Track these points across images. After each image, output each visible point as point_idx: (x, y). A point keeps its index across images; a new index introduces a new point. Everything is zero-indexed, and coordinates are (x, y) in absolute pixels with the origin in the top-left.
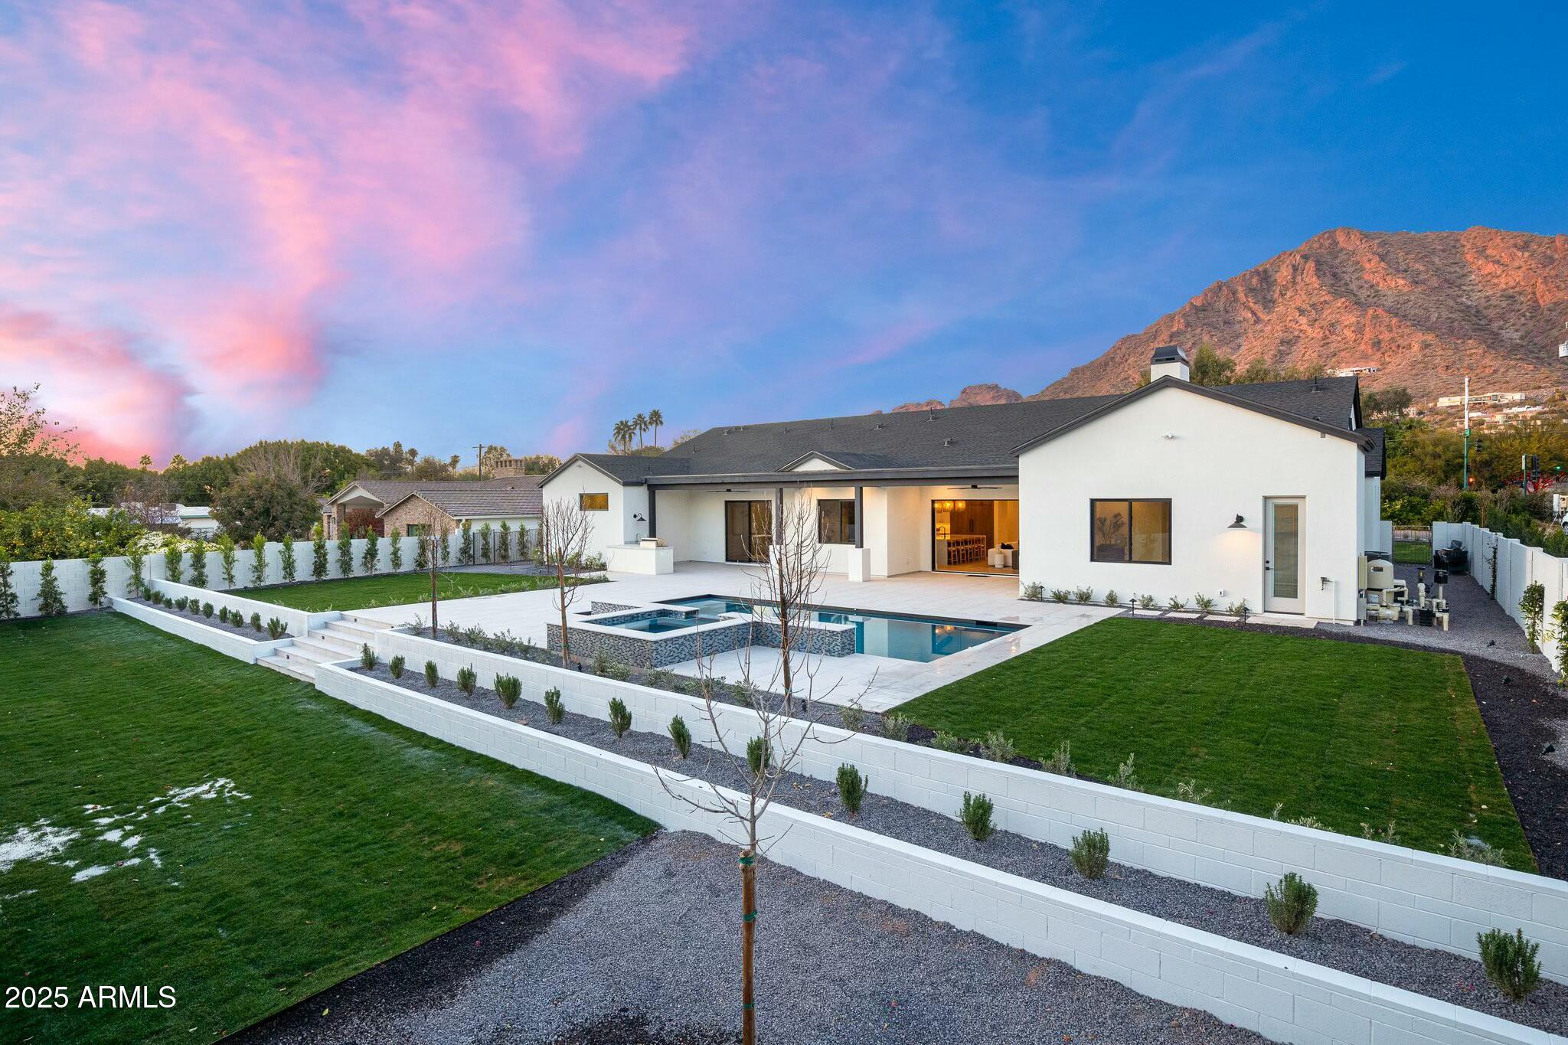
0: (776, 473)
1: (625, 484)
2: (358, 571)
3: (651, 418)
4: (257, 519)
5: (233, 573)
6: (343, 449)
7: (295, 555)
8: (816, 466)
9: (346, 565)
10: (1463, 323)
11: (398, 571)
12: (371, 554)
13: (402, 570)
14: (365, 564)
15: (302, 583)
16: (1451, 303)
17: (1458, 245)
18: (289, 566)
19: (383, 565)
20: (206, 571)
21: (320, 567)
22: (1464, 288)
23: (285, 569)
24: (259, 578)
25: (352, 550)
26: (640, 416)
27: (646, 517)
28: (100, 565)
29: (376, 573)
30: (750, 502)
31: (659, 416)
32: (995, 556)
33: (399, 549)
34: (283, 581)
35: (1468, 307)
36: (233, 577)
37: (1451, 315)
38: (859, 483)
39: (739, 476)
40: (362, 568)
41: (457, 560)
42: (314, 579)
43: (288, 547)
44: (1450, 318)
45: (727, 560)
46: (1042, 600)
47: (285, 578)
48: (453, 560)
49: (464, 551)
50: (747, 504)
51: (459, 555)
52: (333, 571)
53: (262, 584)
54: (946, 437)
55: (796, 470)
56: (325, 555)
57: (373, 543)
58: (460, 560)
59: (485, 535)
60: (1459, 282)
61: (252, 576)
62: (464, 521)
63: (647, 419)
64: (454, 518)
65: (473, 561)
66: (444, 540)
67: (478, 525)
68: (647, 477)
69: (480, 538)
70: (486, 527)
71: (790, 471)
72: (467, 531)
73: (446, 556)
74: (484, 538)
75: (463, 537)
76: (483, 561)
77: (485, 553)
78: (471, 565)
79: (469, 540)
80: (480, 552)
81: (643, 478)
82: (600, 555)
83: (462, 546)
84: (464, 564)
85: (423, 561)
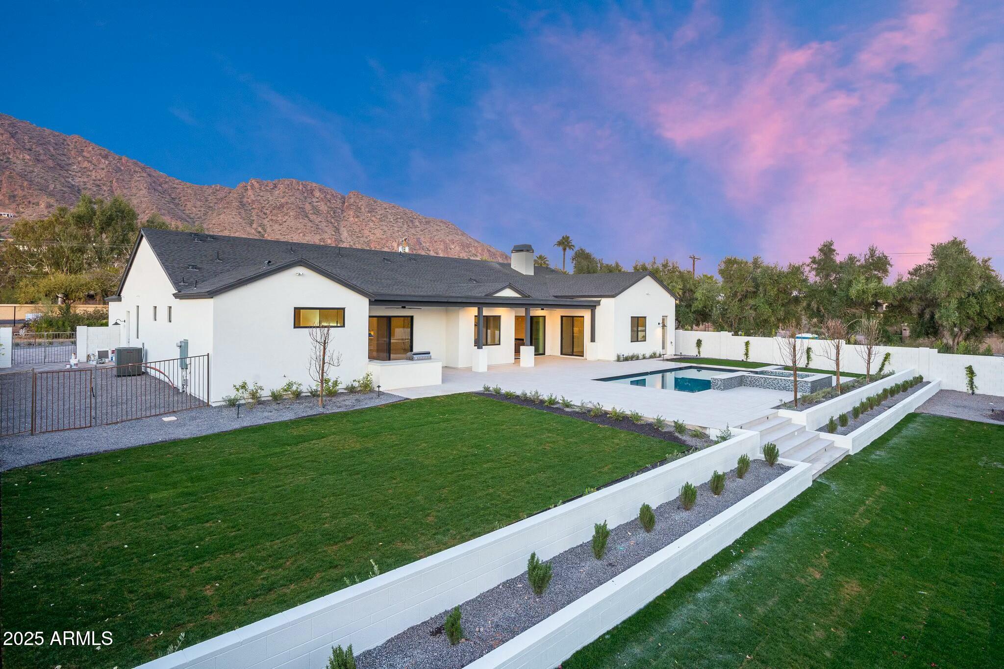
10: (71, 195)
16: (63, 180)
17: (65, 143)
22: (70, 172)
35: (73, 185)
37: (63, 188)
44: (63, 190)
60: (66, 168)
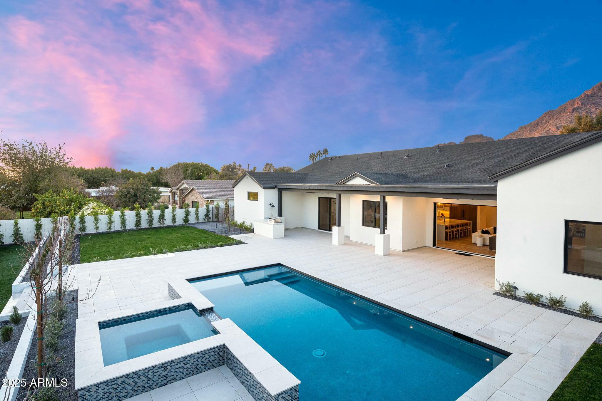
0: (336, 185)
1: (265, 188)
3: (324, 152)
4: (132, 198)
5: (98, 225)
6: (206, 166)
7: (126, 217)
8: (358, 181)
9: (150, 222)
11: (175, 224)
12: (162, 217)
13: (176, 224)
14: (159, 221)
15: (130, 230)
18: (123, 222)
19: (168, 222)
20: (86, 224)
21: (138, 222)
23: (121, 224)
24: (110, 228)
25: (153, 215)
26: (319, 151)
27: (276, 204)
28: (39, 222)
29: (165, 225)
30: (330, 198)
31: (327, 151)
32: (477, 238)
33: (175, 214)
34: (121, 229)
36: (98, 227)
38: (384, 193)
40: (159, 223)
42: (136, 228)
43: (123, 213)
45: (319, 228)
46: (515, 298)
47: (121, 228)
48: (201, 219)
49: (207, 215)
50: (329, 200)
51: (204, 217)
52: (144, 224)
53: (111, 230)
54: (445, 163)
55: (347, 183)
56: (140, 217)
57: (163, 212)
58: (204, 219)
59: (217, 208)
61: (106, 227)
62: (210, 201)
63: (322, 152)
64: (206, 200)
65: (211, 220)
66: (197, 211)
67: (215, 203)
68: (277, 184)
69: (215, 209)
70: (218, 204)
71: (343, 184)
72: (207, 206)
73: (197, 218)
74: (217, 209)
75: (206, 209)
76: (216, 220)
77: (217, 216)
78: (209, 222)
79: (209, 210)
80: (214, 216)
81: (275, 184)
82: (252, 224)
83: (206, 213)
84: (206, 221)
85: (186, 220)
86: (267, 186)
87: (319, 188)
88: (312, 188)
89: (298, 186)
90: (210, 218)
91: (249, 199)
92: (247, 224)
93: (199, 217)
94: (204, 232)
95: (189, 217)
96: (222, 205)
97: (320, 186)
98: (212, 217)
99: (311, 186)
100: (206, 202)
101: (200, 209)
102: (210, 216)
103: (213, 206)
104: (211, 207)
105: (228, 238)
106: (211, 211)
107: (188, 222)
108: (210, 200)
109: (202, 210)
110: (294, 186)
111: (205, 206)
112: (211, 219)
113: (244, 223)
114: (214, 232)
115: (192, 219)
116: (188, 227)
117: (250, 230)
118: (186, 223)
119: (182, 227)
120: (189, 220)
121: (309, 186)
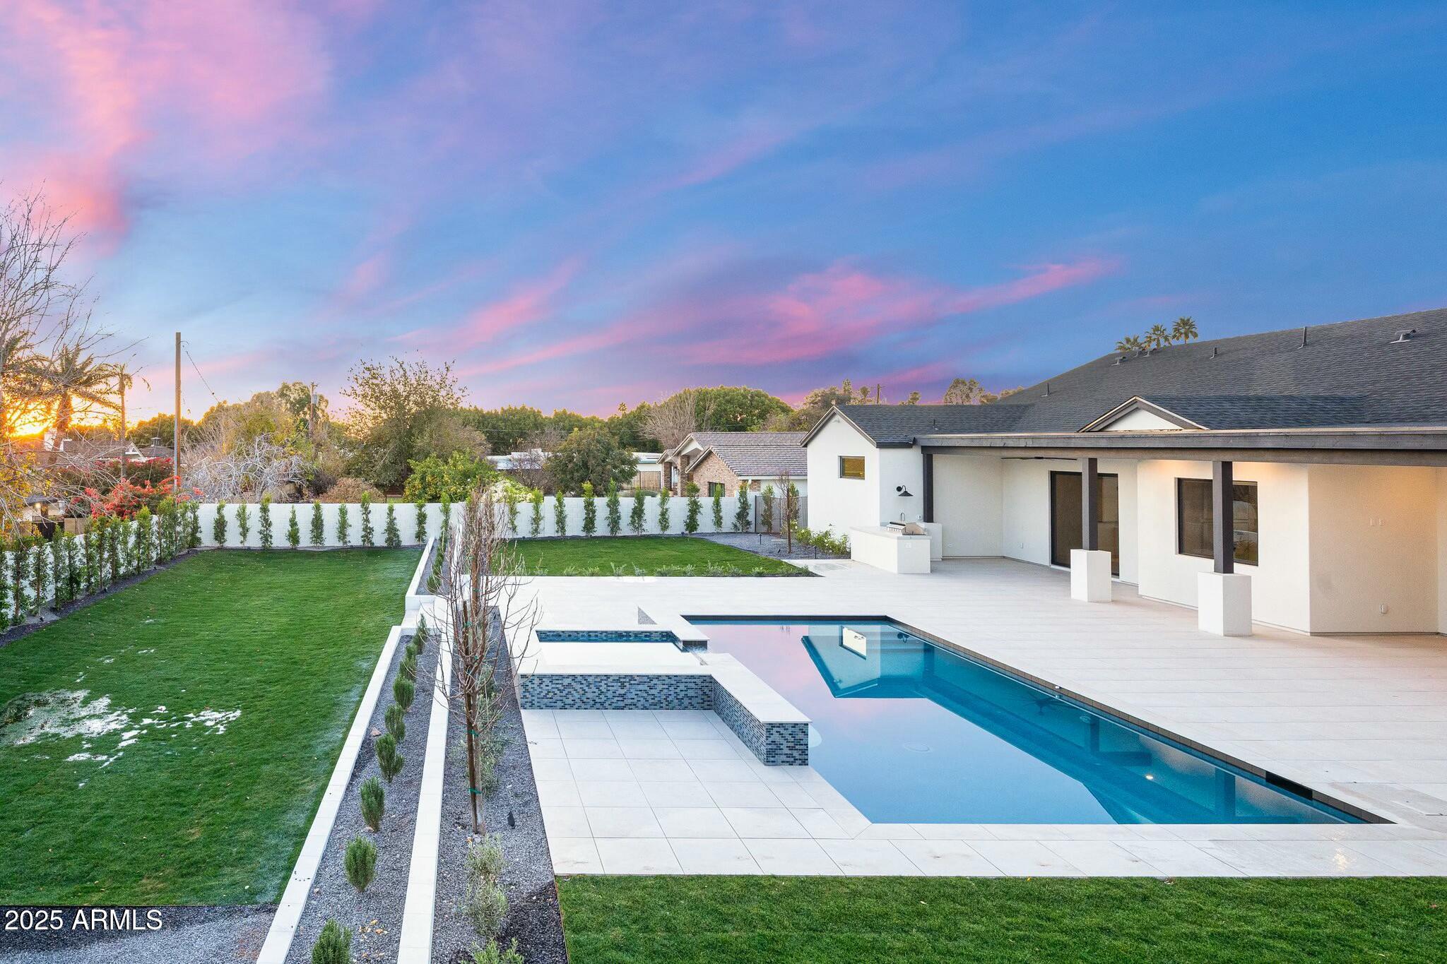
0: (1077, 435)
1: (881, 445)
2: (625, 529)
4: (577, 471)
5: (516, 523)
7: (567, 510)
8: (1145, 422)
9: (614, 522)
11: (666, 533)
12: (638, 513)
13: (668, 532)
14: (633, 523)
15: (573, 538)
18: (561, 520)
19: (651, 526)
21: (589, 523)
23: (557, 522)
24: (536, 530)
25: (621, 508)
28: (423, 509)
29: (644, 533)
33: (667, 510)
34: (556, 535)
36: (515, 526)
38: (1227, 454)
39: (1025, 438)
40: (630, 527)
41: (732, 526)
42: (583, 534)
43: (560, 501)
47: (557, 532)
48: (728, 524)
49: (741, 516)
51: (734, 520)
52: (601, 527)
53: (539, 536)
55: (1117, 429)
56: (594, 512)
57: (641, 503)
58: (735, 526)
61: (531, 528)
64: (740, 478)
65: (752, 529)
66: (717, 504)
67: (764, 487)
68: (917, 436)
69: (761, 500)
70: (770, 491)
71: (1100, 431)
72: (743, 494)
73: (718, 521)
74: (766, 503)
75: (740, 500)
76: (764, 529)
77: (767, 520)
78: (747, 533)
79: (747, 504)
80: (760, 519)
81: (912, 437)
82: (846, 537)
83: (738, 510)
84: (740, 531)
85: (692, 524)
86: (890, 440)
87: (1030, 444)
88: (1010, 443)
89: (972, 439)
90: (748, 523)
91: (843, 474)
92: (836, 537)
93: (721, 518)
94: (729, 549)
95: (698, 517)
96: (778, 492)
97: (1033, 438)
98: (754, 522)
99: (1008, 437)
100: (741, 483)
101: (723, 500)
102: (751, 518)
103: (757, 493)
104: (751, 495)
105: (781, 563)
106: (753, 507)
107: (696, 529)
108: (750, 479)
109: (730, 504)
110: (962, 438)
111: (736, 494)
112: (753, 526)
113: (827, 534)
114: (753, 552)
115: (705, 523)
116: (696, 540)
117: (842, 552)
118: (690, 532)
119: (681, 538)
120: (698, 525)
121: (1002, 438)
